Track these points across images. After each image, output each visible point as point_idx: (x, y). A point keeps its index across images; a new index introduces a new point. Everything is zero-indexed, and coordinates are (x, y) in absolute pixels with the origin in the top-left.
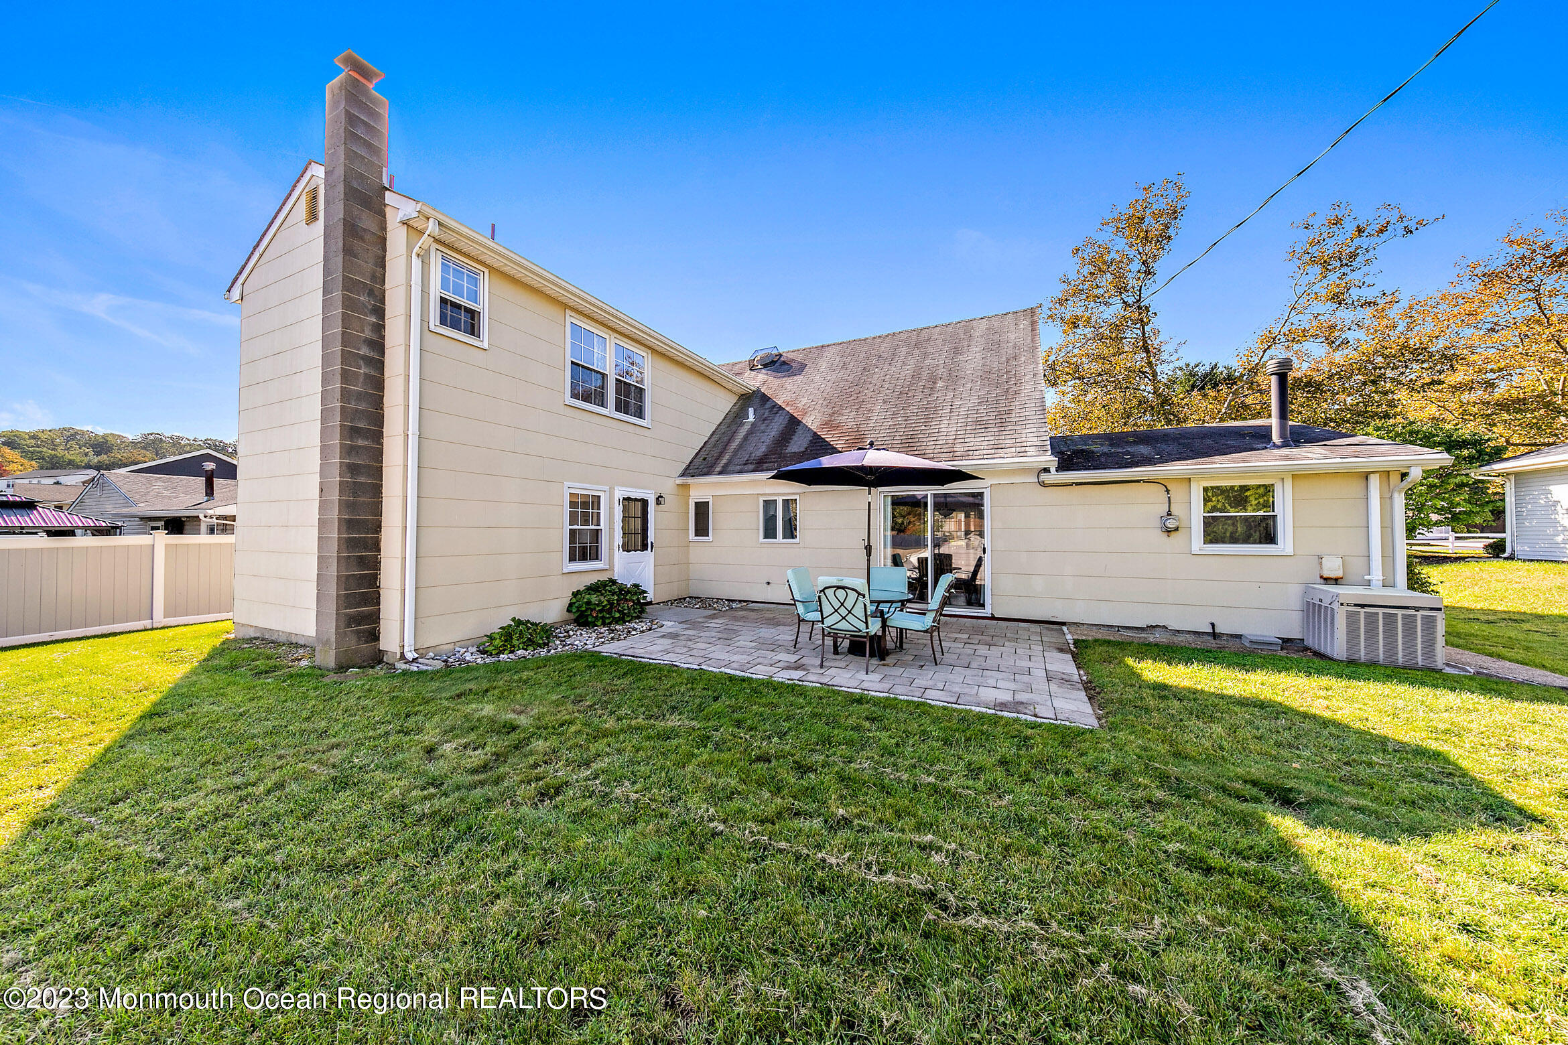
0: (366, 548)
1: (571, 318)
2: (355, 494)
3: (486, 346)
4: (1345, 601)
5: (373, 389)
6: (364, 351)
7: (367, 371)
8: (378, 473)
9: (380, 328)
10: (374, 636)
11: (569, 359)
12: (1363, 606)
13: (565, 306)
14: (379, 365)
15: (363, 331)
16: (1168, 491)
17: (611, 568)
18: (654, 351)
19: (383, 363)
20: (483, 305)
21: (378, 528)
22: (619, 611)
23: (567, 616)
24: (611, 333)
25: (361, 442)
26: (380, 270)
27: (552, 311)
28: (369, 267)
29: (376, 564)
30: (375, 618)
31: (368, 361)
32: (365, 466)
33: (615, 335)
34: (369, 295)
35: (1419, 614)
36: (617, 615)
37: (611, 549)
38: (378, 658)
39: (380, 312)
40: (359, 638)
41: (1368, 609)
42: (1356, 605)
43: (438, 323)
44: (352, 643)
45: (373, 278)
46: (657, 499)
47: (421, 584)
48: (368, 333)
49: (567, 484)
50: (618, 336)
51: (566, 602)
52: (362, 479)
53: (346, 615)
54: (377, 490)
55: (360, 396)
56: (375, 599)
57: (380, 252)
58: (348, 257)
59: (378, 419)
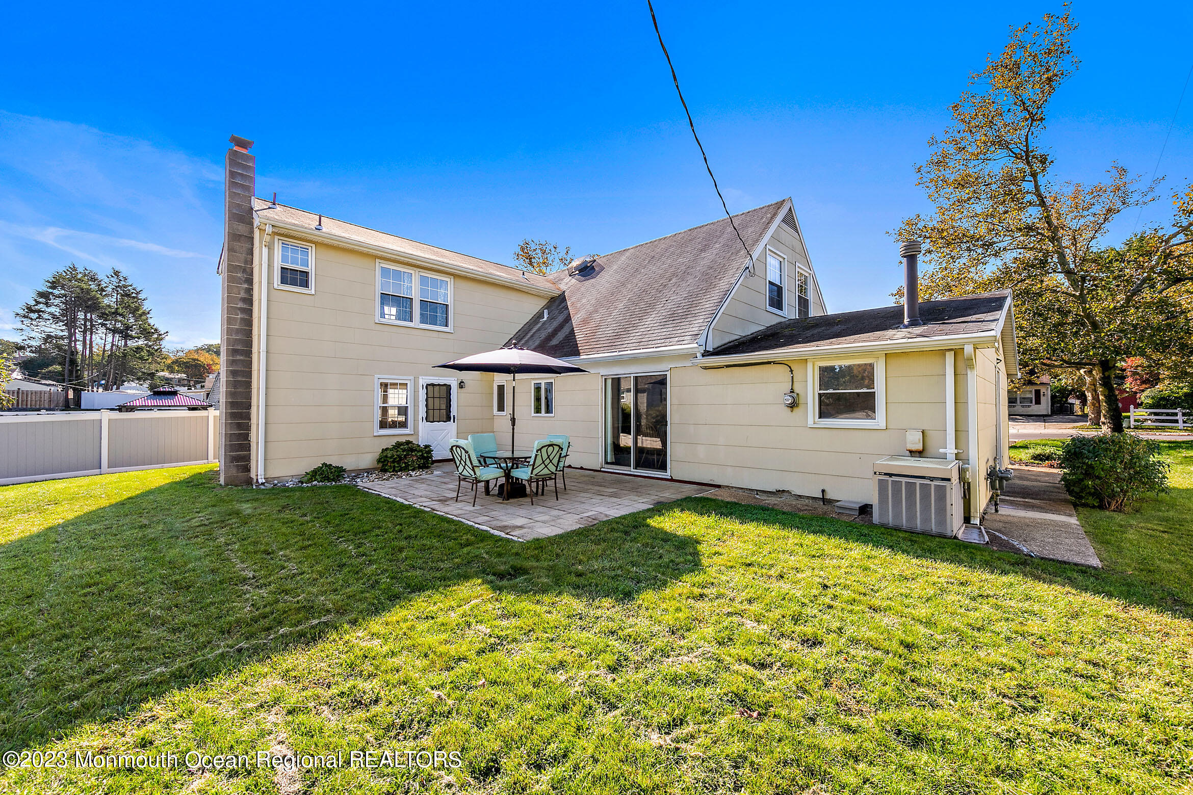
0: (242, 418)
1: (380, 265)
2: (235, 387)
3: (313, 292)
4: (878, 471)
5: (246, 326)
6: (240, 305)
7: (242, 316)
8: (249, 374)
9: (250, 291)
10: (247, 469)
11: (378, 291)
12: (891, 475)
13: (376, 257)
14: (250, 312)
15: (239, 294)
16: (792, 371)
17: (416, 433)
18: (455, 276)
19: (252, 310)
20: (311, 268)
21: (249, 406)
22: (405, 463)
23: (376, 465)
24: (415, 269)
25: (239, 357)
26: (250, 256)
27: (366, 262)
28: (243, 256)
29: (248, 428)
30: (248, 458)
31: (243, 310)
32: (241, 371)
33: (419, 270)
34: (243, 272)
35: (933, 483)
36: (404, 465)
37: (415, 420)
38: (249, 481)
39: (250, 281)
40: (238, 469)
41: (894, 478)
42: (886, 474)
43: (279, 283)
44: (233, 472)
45: (246, 262)
46: (460, 384)
47: (269, 439)
48: (243, 294)
49: (377, 376)
50: (421, 270)
51: (377, 455)
52: (239, 379)
53: (230, 456)
54: (249, 384)
55: (238, 331)
56: (248, 448)
57: (250, 246)
58: (231, 253)
59: (249, 343)
